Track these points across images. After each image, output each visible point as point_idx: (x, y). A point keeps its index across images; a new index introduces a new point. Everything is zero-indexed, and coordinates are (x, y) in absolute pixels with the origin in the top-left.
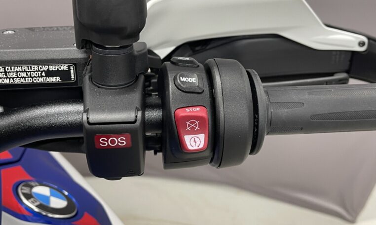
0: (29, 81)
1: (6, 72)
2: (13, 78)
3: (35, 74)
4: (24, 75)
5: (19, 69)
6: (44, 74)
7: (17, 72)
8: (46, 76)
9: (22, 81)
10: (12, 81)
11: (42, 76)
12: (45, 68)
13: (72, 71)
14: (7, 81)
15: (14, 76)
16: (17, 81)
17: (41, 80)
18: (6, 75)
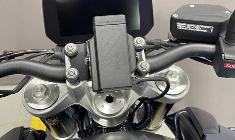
0: (195, 30)
1: (187, 26)
2: (189, 28)
3: (197, 28)
4: (193, 28)
5: (192, 25)
6: (201, 28)
7: (191, 26)
8: (201, 29)
9: (192, 30)
10: (188, 29)
11: (200, 29)
12: (202, 26)
13: (212, 29)
14: (186, 29)
15: (190, 27)
16: (190, 29)
17: (199, 30)
18: (187, 27)
